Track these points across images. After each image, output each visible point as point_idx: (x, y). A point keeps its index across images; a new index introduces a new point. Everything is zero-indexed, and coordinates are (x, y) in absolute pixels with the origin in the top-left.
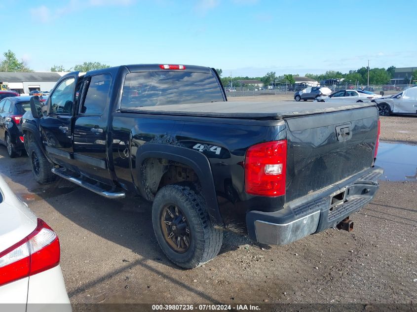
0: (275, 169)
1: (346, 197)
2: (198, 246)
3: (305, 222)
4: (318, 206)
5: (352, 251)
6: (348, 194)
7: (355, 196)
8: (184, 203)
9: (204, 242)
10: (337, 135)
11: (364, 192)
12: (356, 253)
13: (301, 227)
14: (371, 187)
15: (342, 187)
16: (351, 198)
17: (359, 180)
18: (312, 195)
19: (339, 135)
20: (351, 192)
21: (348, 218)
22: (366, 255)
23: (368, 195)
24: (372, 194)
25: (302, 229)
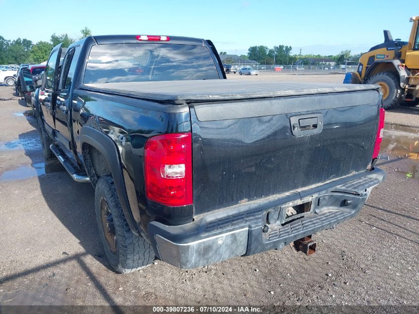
0: (177, 171)
1: (315, 208)
2: (121, 251)
3: (220, 242)
4: (246, 221)
5: (330, 275)
6: (318, 205)
7: (330, 207)
8: (109, 198)
9: (126, 247)
10: (292, 128)
11: (344, 203)
12: (334, 278)
13: (215, 247)
14: (353, 198)
15: (305, 196)
16: (325, 210)
17: (339, 187)
18: (245, 205)
19: (294, 127)
20: (322, 202)
21: (310, 237)
22: (345, 283)
23: (348, 208)
24: (354, 207)
25: (216, 251)
